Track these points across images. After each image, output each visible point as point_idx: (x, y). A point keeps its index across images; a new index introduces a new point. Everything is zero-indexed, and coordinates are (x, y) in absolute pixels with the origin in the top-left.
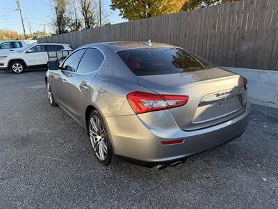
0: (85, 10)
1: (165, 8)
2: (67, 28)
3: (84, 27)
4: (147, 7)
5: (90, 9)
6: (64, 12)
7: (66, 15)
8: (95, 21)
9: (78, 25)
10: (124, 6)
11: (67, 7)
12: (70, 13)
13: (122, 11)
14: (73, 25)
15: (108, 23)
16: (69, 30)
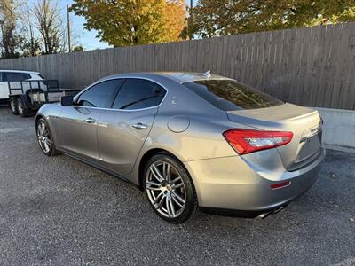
0: (45, 28)
1: (156, 32)
2: (17, 50)
3: (44, 50)
4: (133, 30)
5: (52, 27)
6: (13, 28)
7: (16, 32)
8: (60, 43)
9: (34, 46)
10: (103, 27)
11: (18, 22)
12: (23, 30)
13: (100, 33)
14: (26, 46)
15: (78, 45)
16: (21, 52)
